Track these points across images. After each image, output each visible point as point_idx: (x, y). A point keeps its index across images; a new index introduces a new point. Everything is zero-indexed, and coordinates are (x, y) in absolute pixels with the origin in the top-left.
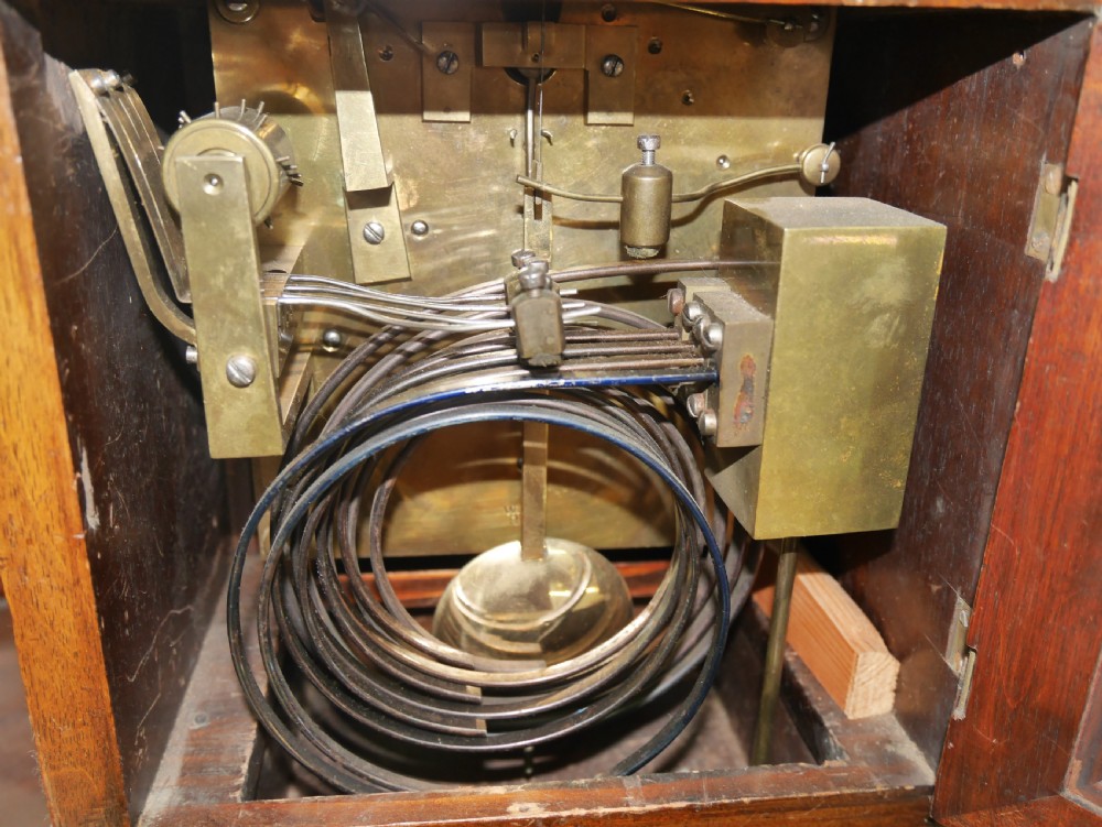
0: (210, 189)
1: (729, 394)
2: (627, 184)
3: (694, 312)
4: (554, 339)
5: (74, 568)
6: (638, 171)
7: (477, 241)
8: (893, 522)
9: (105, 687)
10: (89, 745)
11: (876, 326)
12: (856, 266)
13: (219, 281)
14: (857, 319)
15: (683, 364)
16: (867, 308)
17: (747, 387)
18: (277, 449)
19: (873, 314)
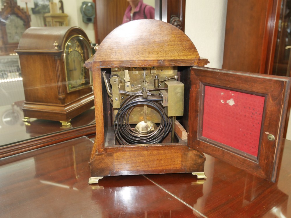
0: (115, 83)
1: (164, 101)
2: (154, 80)
3: (161, 93)
4: (146, 96)
5: (102, 117)
6: (155, 79)
7: (139, 86)
8: (183, 115)
9: (104, 130)
10: (101, 136)
11: (178, 94)
12: (175, 88)
13: (115, 91)
14: (176, 94)
15: (160, 98)
16: (177, 92)
17: (166, 100)
18: (119, 107)
19: (178, 93)
